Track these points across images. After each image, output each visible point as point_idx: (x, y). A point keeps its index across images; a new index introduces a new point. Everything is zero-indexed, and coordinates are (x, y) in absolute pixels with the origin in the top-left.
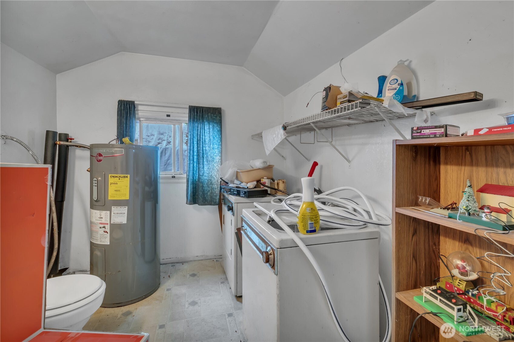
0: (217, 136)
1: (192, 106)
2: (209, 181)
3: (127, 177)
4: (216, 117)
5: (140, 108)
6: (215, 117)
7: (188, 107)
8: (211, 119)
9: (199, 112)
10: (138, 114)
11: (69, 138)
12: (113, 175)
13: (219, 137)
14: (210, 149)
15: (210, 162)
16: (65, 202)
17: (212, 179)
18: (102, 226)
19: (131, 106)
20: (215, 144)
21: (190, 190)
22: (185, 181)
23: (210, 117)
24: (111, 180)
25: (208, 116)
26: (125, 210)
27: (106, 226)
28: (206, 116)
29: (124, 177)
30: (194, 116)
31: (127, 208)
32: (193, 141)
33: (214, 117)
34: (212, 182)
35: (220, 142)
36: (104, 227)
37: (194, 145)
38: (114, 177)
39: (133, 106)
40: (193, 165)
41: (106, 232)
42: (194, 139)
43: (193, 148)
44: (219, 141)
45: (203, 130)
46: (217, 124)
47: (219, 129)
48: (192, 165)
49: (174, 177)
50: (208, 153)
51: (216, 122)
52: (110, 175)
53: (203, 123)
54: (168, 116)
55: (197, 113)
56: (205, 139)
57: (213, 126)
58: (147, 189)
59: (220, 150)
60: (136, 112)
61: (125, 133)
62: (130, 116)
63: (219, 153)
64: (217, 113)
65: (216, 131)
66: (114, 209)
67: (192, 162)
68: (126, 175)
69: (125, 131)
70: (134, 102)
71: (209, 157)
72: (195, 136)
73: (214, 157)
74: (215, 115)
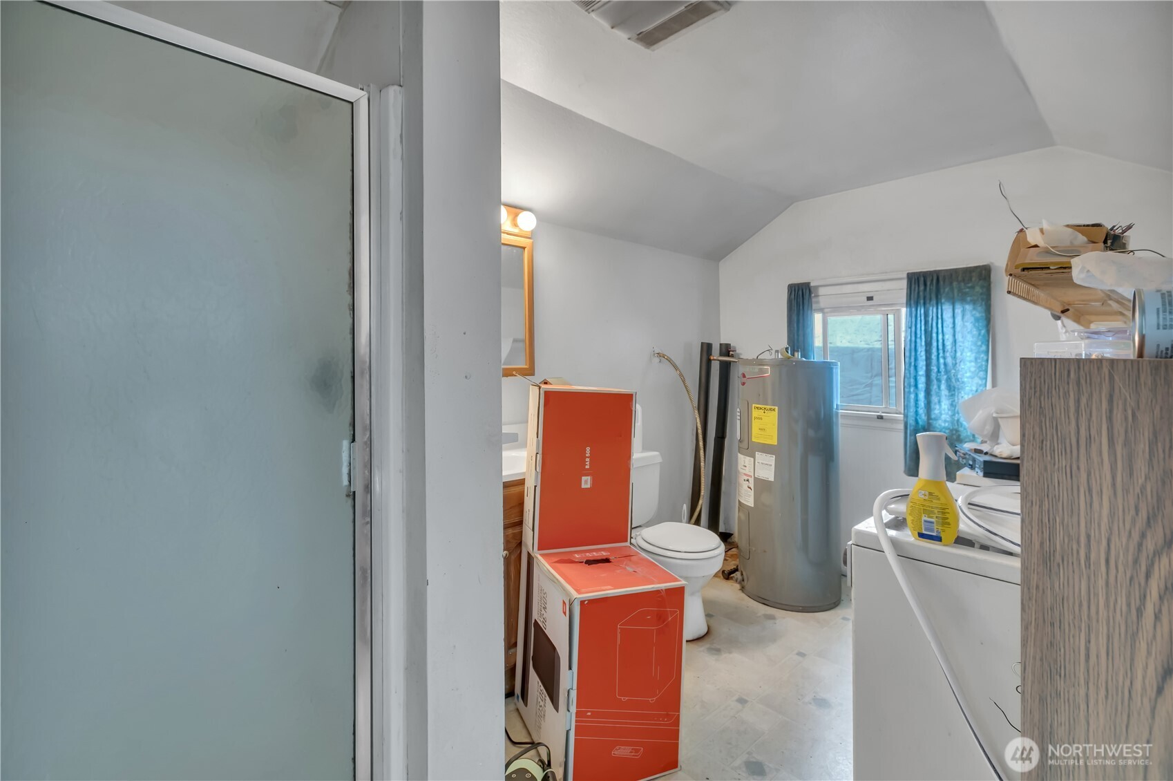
0: (975, 333)
1: (914, 273)
2: (954, 432)
3: (774, 410)
4: (973, 287)
5: (822, 291)
6: (969, 288)
7: (905, 276)
8: (958, 295)
9: (928, 283)
10: (818, 302)
11: (732, 349)
12: (757, 406)
13: (980, 334)
14: (954, 362)
15: (954, 390)
16: (726, 440)
17: (961, 429)
18: (746, 478)
19: (804, 291)
20: (966, 350)
21: (910, 446)
22: (902, 426)
23: (956, 291)
24: (755, 413)
25: (952, 289)
26: (771, 460)
27: (750, 478)
28: (947, 290)
29: (770, 409)
30: (919, 293)
31: (774, 458)
32: (916, 346)
33: (967, 290)
34: (959, 436)
35: (981, 346)
36: (748, 480)
37: (918, 353)
38: (758, 408)
39: (808, 291)
40: (917, 395)
41: (750, 488)
42: (918, 340)
43: (916, 360)
44: (979, 343)
45: (940, 321)
46: (974, 304)
47: (978, 315)
48: (912, 396)
49: (880, 418)
50: (950, 371)
51: (971, 301)
52: (754, 405)
53: (940, 307)
54: (870, 299)
55: (925, 285)
56: (943, 341)
57: (964, 312)
58: (811, 433)
59: (982, 365)
60: (814, 300)
61: (796, 337)
62: (803, 308)
63: (981, 371)
64: (973, 279)
65: (972, 319)
66: (758, 455)
67: (912, 390)
68: (773, 407)
69: (796, 335)
70: (809, 284)
71: (953, 380)
72: (921, 336)
73: (966, 380)
74: (970, 285)
